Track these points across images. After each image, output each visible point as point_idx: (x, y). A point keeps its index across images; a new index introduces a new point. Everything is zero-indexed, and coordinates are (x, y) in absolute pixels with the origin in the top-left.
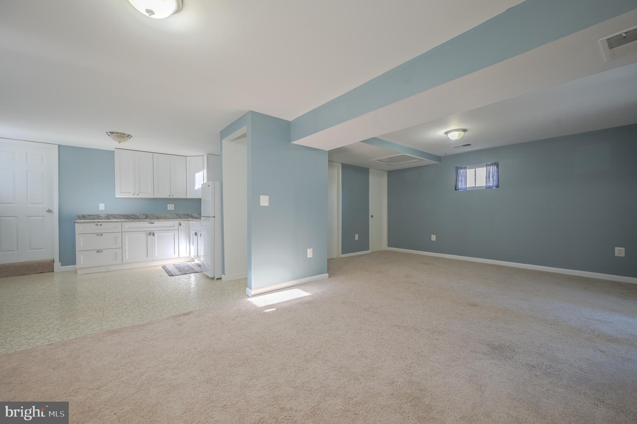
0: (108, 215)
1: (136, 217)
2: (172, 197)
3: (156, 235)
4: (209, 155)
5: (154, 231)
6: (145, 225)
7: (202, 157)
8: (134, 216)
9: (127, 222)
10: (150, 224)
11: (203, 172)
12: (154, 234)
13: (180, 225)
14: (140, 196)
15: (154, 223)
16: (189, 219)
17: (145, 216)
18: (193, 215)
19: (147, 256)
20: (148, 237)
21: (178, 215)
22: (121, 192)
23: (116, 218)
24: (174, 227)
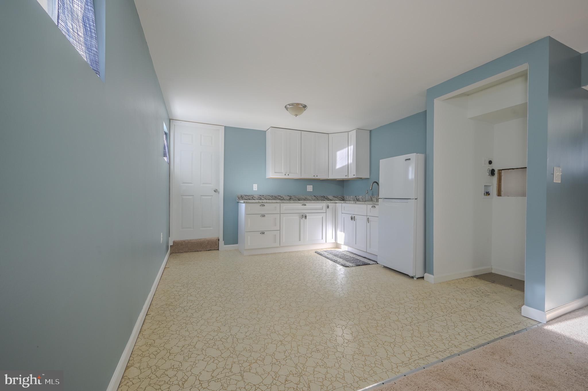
0: (260, 196)
1: (282, 198)
2: (316, 178)
3: (307, 217)
4: (359, 130)
5: (306, 214)
6: (297, 206)
7: (347, 133)
8: (280, 197)
9: (285, 203)
10: (302, 206)
11: (347, 148)
12: (306, 217)
13: (328, 207)
14: (291, 176)
15: (305, 205)
16: (336, 202)
17: (289, 198)
18: (328, 197)
19: (300, 240)
20: (301, 219)
21: (316, 197)
22: (275, 173)
23: (266, 199)
24: (322, 209)
